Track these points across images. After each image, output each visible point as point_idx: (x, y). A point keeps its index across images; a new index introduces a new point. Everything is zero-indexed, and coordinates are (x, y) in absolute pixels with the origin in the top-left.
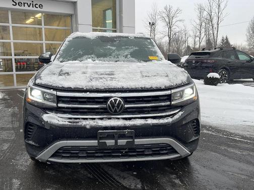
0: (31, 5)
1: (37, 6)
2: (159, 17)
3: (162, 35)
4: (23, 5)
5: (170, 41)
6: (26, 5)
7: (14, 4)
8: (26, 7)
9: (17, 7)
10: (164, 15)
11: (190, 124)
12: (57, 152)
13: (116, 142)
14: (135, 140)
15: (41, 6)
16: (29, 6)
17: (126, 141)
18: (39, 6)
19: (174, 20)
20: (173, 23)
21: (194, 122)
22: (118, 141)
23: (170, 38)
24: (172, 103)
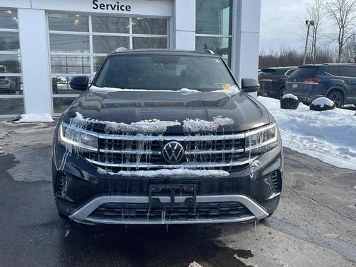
0: (116, 7)
1: (123, 8)
2: (325, 11)
3: (328, 40)
4: (105, 8)
5: (340, 48)
6: (109, 7)
7: (95, 7)
8: (110, 11)
9: (99, 10)
10: (334, 8)
11: (269, 177)
12: (96, 210)
13: (173, 199)
14: (197, 197)
15: (128, 8)
16: (113, 9)
17: (185, 197)
18: (126, 8)
19: (350, 16)
20: (348, 20)
21: (274, 174)
22: (176, 197)
23: (341, 44)
24: (247, 149)
